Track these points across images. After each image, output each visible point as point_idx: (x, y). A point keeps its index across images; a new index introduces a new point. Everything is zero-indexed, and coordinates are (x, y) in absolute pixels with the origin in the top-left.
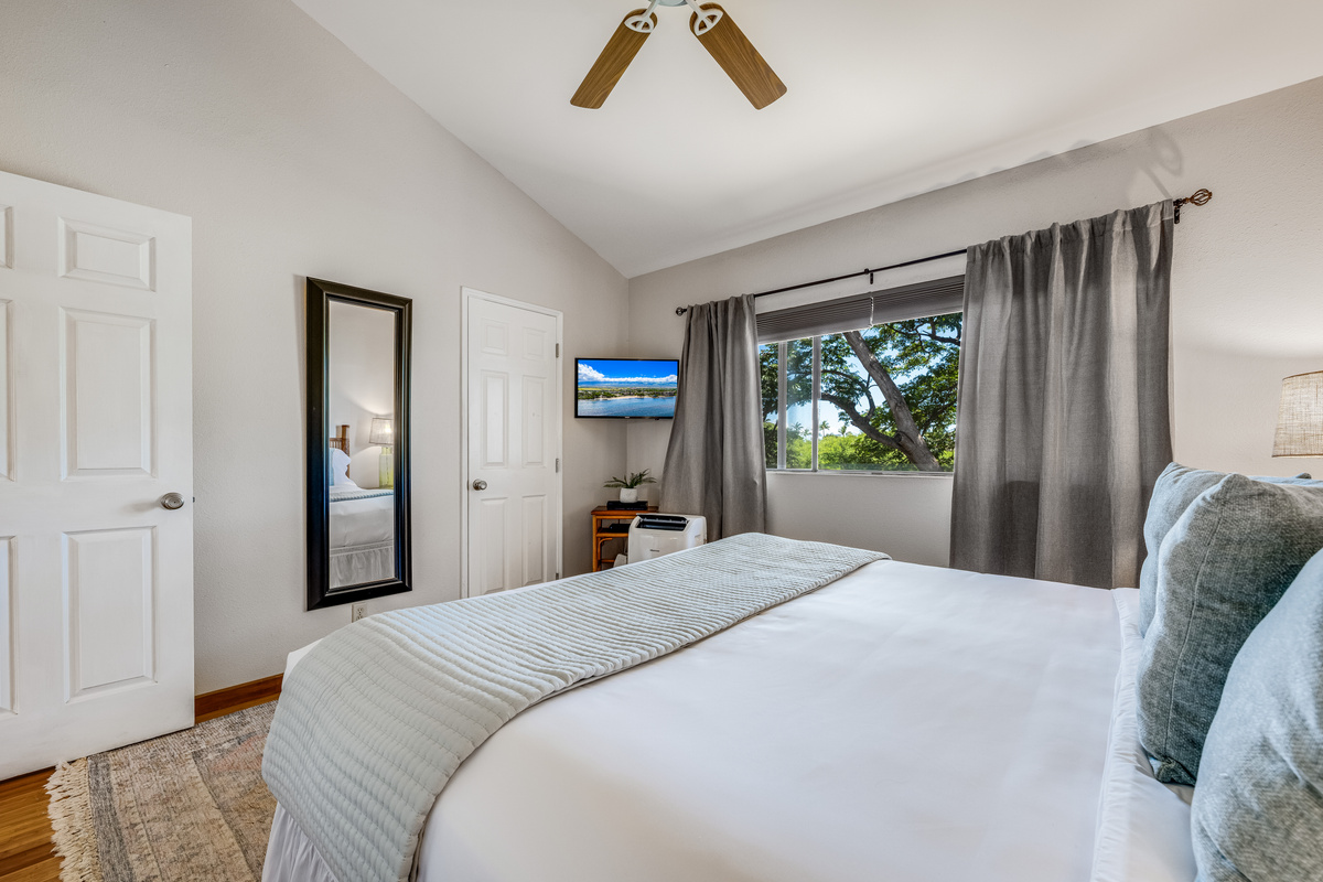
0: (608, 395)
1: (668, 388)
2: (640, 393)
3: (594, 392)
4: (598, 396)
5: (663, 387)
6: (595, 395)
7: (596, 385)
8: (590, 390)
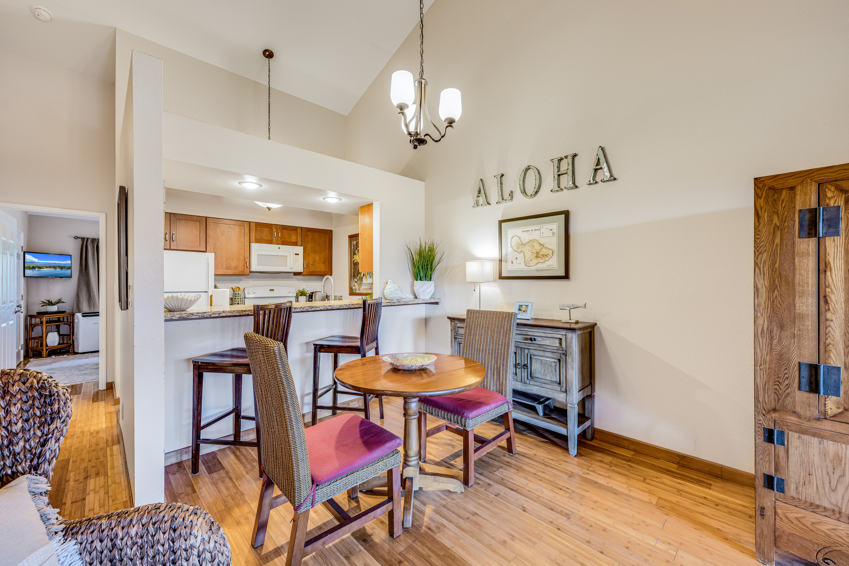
0: (40, 268)
1: (67, 266)
2: (55, 267)
4: (35, 268)
5: (65, 265)
6: (33, 268)
7: (34, 264)
8: (31, 265)
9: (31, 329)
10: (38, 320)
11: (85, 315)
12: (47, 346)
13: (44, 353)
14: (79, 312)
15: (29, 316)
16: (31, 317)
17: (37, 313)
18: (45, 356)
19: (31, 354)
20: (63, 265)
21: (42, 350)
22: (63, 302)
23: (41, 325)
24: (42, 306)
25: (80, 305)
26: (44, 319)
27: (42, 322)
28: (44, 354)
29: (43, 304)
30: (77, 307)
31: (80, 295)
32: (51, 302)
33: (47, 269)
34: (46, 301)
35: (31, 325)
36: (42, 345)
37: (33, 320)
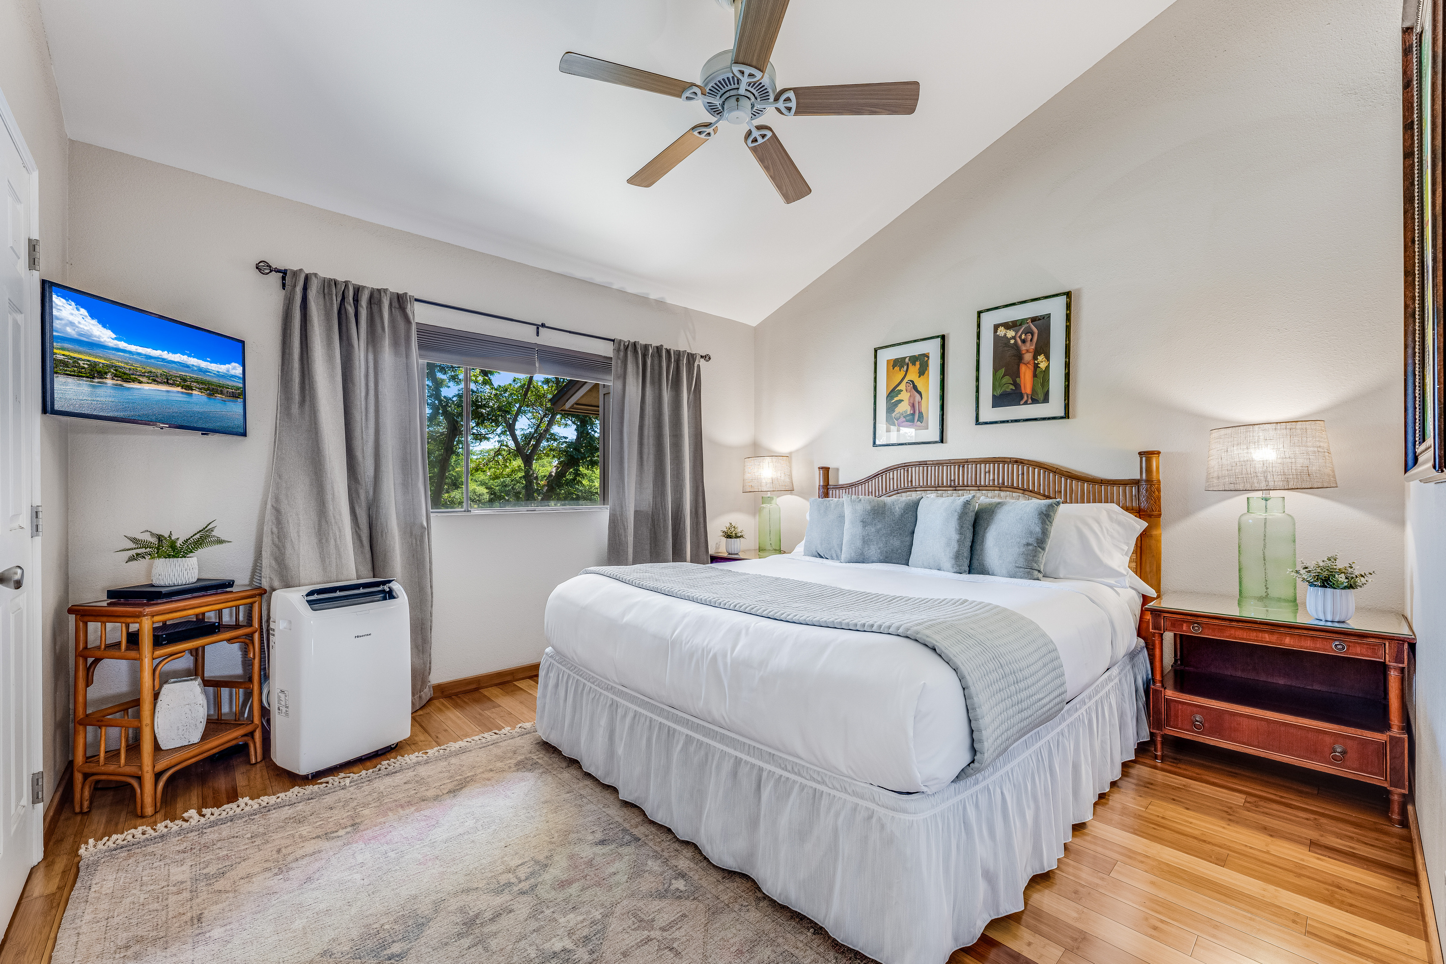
0: (124, 376)
1: (230, 383)
2: (186, 384)
3: (93, 366)
4: (102, 375)
5: (222, 381)
6: (94, 373)
7: (99, 352)
8: (85, 358)
9: (81, 673)
10: (115, 631)
11: (315, 597)
12: (157, 747)
13: (148, 793)
14: (287, 585)
15: (70, 611)
16: (84, 613)
17: (112, 594)
18: (149, 810)
19: (82, 793)
20: (215, 380)
21: (139, 778)
22: (220, 542)
23: (133, 654)
24: (132, 559)
25: (289, 551)
26: (146, 626)
27: (133, 639)
28: (148, 799)
29: (134, 552)
30: (276, 559)
31: (284, 507)
32: (173, 545)
33: (153, 387)
34: (147, 537)
35: (84, 652)
36: (134, 747)
37: (94, 627)
